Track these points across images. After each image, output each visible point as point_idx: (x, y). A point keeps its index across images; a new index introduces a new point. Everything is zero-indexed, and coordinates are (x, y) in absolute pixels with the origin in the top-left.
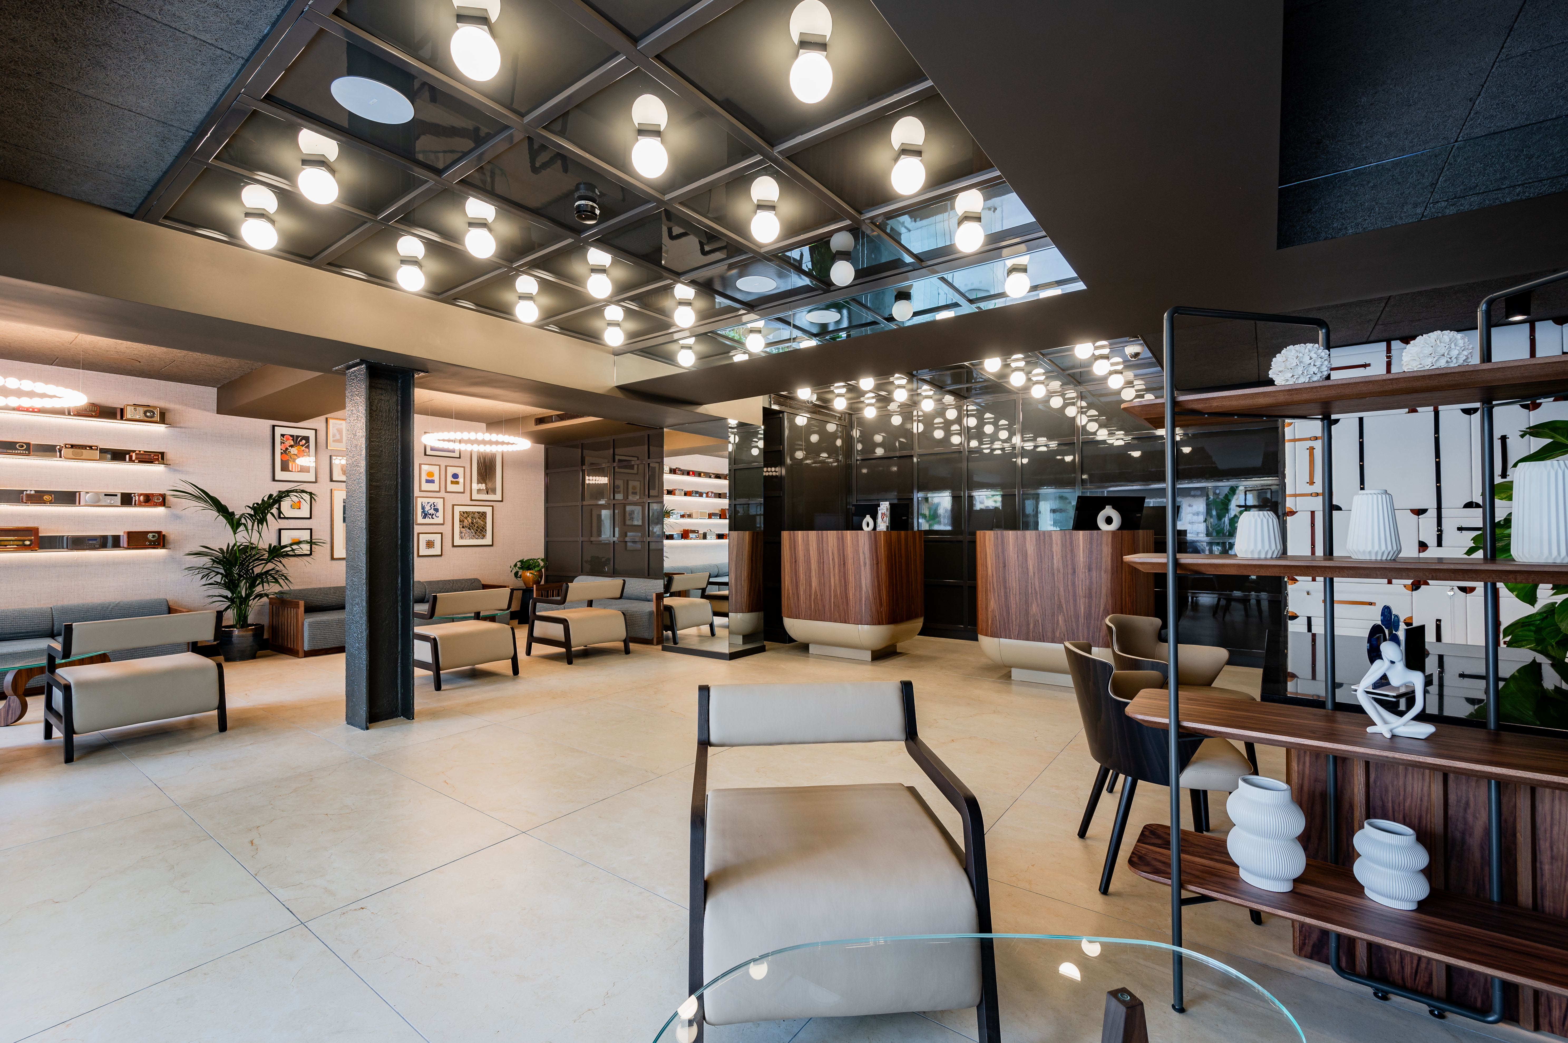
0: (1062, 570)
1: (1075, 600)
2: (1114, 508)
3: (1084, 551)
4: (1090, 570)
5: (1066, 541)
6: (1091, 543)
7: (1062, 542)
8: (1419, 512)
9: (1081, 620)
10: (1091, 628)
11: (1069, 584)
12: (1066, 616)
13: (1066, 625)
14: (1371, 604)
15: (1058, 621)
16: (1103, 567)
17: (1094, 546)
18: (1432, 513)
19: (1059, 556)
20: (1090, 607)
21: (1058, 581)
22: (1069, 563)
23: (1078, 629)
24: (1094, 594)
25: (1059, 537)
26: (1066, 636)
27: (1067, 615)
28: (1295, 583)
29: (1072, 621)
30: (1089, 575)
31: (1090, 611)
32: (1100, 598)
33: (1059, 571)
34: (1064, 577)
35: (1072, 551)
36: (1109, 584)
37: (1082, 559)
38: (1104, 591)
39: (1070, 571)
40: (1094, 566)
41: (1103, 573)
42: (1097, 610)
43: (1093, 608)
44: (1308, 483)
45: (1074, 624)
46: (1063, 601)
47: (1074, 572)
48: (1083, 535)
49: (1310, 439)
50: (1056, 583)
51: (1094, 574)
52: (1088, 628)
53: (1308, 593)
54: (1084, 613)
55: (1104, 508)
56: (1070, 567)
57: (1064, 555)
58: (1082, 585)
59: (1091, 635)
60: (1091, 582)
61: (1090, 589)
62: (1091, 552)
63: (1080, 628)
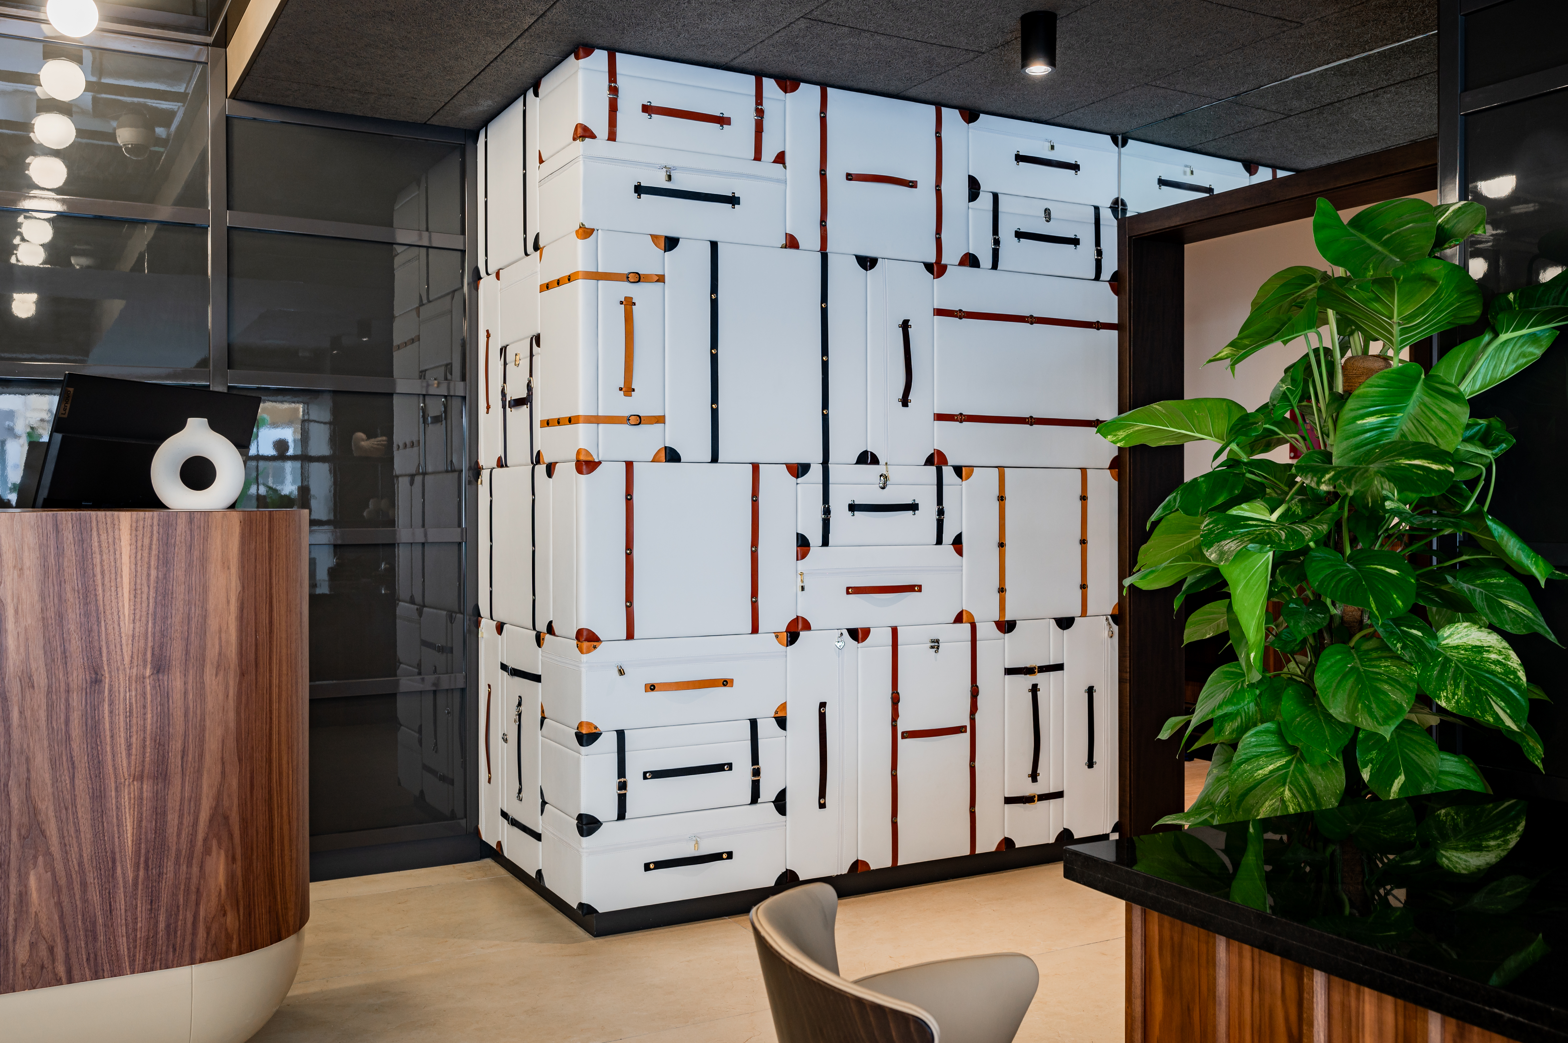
0: (40, 679)
1: (98, 796)
2: (215, 426)
3: (135, 591)
4: (160, 666)
5: (60, 553)
6: (165, 561)
7: (44, 558)
8: (799, 470)
9: (126, 870)
10: (165, 897)
11: (76, 731)
12: (59, 866)
13: (59, 904)
14: (725, 683)
15: (23, 896)
16: (212, 653)
17: (179, 572)
18: (816, 472)
19: (30, 620)
20: (160, 813)
21: (24, 727)
22: (75, 645)
23: (110, 911)
24: (175, 761)
25: (31, 539)
26: (59, 951)
27: (66, 861)
28: (595, 647)
29: (84, 885)
30: (158, 686)
31: (160, 830)
32: (199, 772)
33: (28, 681)
34: (50, 707)
35: (87, 595)
36: (232, 715)
37: (126, 626)
38: (212, 745)
39: (78, 677)
40: (176, 652)
41: (209, 671)
42: (187, 820)
43: (172, 818)
44: (621, 389)
45: (94, 896)
46: (47, 808)
47: (96, 681)
48: (135, 529)
49: (626, 278)
50: (16, 733)
51: (176, 682)
52: (153, 900)
53: (621, 672)
54: (137, 843)
55: (180, 426)
56: (77, 659)
57: (51, 613)
58: (129, 727)
59: (162, 926)
60: (164, 716)
61: (161, 743)
62: (164, 596)
63: (121, 903)
